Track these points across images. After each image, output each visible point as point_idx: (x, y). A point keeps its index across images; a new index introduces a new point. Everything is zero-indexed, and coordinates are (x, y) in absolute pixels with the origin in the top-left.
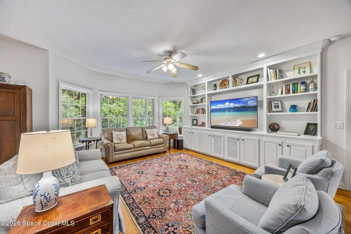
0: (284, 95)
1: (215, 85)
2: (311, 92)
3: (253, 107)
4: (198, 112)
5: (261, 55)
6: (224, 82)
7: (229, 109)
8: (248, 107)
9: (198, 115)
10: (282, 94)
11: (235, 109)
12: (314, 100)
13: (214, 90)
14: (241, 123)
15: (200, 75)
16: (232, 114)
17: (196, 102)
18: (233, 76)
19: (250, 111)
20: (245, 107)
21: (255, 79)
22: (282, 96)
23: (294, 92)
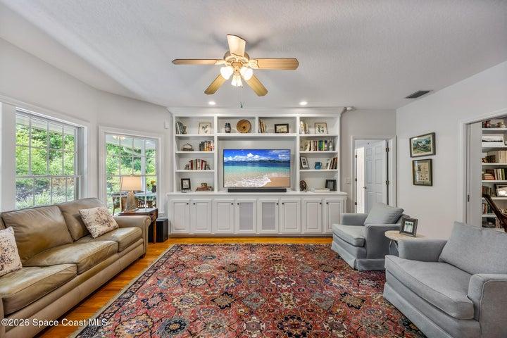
0: (312, 151)
1: (228, 125)
2: (331, 151)
3: (284, 162)
4: (192, 165)
5: (304, 103)
6: (244, 124)
7: (253, 163)
8: (279, 162)
9: (194, 171)
10: (310, 150)
11: (261, 163)
12: (334, 159)
13: (227, 132)
14: (269, 181)
15: (212, 103)
16: (257, 169)
17: (189, 147)
18: (260, 118)
19: (281, 166)
20: (274, 161)
21: (285, 129)
22: (311, 152)
23: (320, 150)
